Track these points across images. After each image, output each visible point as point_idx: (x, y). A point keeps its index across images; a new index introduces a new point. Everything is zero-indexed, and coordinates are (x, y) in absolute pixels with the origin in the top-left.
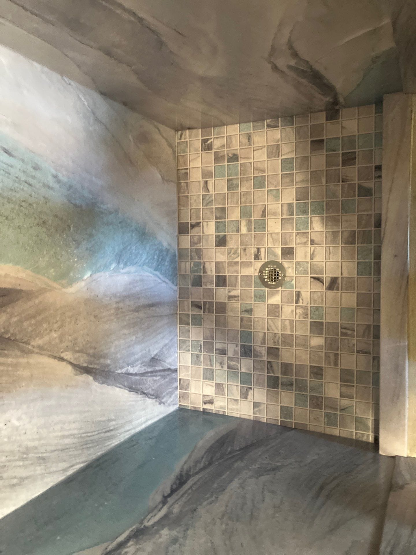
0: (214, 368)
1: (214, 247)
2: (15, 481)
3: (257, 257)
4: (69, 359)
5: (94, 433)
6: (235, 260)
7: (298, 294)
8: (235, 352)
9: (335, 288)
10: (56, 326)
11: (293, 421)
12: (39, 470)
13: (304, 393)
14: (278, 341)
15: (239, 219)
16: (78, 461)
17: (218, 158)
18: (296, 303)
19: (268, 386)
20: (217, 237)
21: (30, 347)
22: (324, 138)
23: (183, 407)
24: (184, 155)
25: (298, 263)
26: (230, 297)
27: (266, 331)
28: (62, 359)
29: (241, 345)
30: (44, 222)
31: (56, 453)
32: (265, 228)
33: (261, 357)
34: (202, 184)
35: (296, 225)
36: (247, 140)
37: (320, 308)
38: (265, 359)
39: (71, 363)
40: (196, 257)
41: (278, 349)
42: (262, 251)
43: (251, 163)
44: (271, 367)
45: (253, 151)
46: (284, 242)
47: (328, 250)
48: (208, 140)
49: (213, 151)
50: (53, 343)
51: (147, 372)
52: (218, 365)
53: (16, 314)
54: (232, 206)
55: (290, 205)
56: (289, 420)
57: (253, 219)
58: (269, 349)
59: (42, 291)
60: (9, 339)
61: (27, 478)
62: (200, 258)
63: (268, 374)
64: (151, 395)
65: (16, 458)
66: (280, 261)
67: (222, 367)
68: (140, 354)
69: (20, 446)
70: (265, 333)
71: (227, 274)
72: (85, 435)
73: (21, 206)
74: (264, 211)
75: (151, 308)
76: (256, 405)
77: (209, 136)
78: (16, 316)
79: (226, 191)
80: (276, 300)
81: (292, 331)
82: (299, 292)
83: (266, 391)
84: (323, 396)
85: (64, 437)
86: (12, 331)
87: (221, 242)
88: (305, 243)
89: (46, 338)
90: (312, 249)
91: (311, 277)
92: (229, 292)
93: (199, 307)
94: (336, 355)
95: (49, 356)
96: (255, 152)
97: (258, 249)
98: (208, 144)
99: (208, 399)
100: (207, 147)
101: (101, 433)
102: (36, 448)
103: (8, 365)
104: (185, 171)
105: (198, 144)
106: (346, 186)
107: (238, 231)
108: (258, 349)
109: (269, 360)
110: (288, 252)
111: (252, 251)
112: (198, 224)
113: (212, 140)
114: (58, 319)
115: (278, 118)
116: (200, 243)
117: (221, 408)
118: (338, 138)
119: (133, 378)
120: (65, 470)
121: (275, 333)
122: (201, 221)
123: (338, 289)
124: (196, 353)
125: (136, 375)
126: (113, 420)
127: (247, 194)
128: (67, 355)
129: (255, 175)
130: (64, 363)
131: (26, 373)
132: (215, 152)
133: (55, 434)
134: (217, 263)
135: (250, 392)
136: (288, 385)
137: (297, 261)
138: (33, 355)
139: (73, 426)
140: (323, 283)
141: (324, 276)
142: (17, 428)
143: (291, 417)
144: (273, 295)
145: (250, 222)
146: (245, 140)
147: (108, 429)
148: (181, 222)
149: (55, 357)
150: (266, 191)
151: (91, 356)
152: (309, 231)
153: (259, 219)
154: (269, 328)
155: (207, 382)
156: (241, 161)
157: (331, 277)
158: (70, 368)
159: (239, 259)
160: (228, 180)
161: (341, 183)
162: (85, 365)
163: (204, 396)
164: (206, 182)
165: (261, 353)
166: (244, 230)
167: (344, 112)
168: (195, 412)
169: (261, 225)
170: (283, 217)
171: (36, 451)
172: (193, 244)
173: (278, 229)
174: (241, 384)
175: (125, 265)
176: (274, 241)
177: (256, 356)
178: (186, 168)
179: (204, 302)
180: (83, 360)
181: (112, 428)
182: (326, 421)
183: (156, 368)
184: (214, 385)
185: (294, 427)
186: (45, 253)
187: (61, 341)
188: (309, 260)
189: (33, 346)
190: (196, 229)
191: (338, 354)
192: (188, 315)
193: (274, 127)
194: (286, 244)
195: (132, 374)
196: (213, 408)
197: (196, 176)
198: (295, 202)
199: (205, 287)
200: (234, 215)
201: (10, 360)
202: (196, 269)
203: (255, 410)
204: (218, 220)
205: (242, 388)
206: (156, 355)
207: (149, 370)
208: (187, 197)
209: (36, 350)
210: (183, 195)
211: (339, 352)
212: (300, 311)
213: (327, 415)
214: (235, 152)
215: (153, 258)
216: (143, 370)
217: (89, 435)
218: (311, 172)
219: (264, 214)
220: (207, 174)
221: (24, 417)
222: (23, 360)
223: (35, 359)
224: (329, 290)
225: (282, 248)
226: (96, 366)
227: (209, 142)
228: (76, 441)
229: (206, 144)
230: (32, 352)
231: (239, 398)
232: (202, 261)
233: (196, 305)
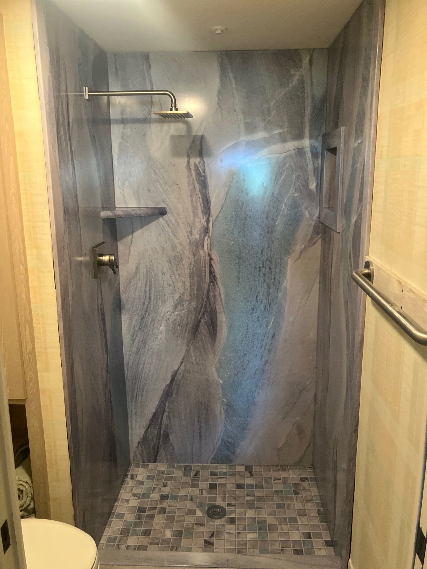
0: (155, 480)
1: (236, 483)
2: (135, 336)
3: (229, 505)
4: (181, 367)
5: (139, 384)
6: (227, 493)
7: (203, 525)
8: (164, 492)
9: (206, 544)
10: (198, 360)
11: (114, 519)
12: (134, 349)
13: (132, 526)
14: (170, 513)
15: (255, 496)
16: (129, 373)
17: (296, 485)
18: (196, 524)
19: (139, 507)
20: (244, 485)
21: (190, 345)
22: (312, 539)
23: (130, 465)
24: (297, 469)
25: (224, 525)
26: (202, 491)
27: (177, 507)
28: (181, 363)
29: (169, 495)
30: (245, 354)
31: (138, 359)
32: (249, 509)
33: (160, 504)
34: (279, 477)
35: (251, 525)
36: (308, 499)
37: (191, 536)
38: (158, 506)
39: (178, 369)
40: (229, 474)
41: (165, 513)
42: (234, 508)
43: (294, 501)
44: (153, 509)
45: (302, 503)
46: (239, 519)
47: (233, 541)
48: (308, 480)
49: (300, 483)
50: (190, 358)
51: (161, 431)
52: (156, 483)
53: (206, 338)
54: (264, 493)
55: (265, 521)
56: (115, 517)
57: (255, 503)
58: (165, 509)
59: (214, 352)
60: (196, 334)
61: (134, 343)
62: (229, 475)
63: (147, 508)
64: (146, 433)
65: (144, 338)
66: (226, 516)
67: (155, 485)
68: (173, 423)
69: (149, 339)
70: (176, 507)
71: (217, 489)
72: (140, 378)
73: (252, 342)
74: (261, 508)
75: (198, 434)
76: (127, 501)
77: (310, 481)
78: (205, 338)
79: (274, 489)
80: (199, 513)
81: (176, 521)
82: (204, 525)
83: (136, 506)
84: (129, 536)
85: (144, 364)
86: (199, 336)
87: (240, 487)
88: (238, 529)
89: (193, 354)
90: (235, 533)
91: (214, 532)
92: (205, 490)
93: (196, 475)
94: (158, 544)
95: (184, 356)
96: (301, 504)
97: (234, 506)
98: (305, 480)
99: (134, 477)
100: (303, 480)
101: (137, 390)
102: (145, 348)
103: (185, 334)
104: (287, 469)
105: (305, 475)
106: (279, 551)
107: (247, 495)
108: (165, 503)
109: (157, 509)
110: (232, 521)
111: (233, 503)
112: (252, 475)
113: (308, 482)
114: (201, 361)
115: (324, 515)
116: (240, 476)
117: (127, 483)
118: (312, 546)
119: (160, 417)
120: (128, 364)
121: (175, 512)
122: (254, 477)
123: (205, 546)
124: (165, 473)
125: (162, 419)
126: (141, 399)
127: (272, 499)
128: (183, 366)
129: (285, 504)
130: (179, 365)
131: (179, 343)
132: (300, 484)
133: (147, 359)
134: (225, 484)
135: (136, 498)
136: (139, 517)
137: (226, 525)
138: (187, 347)
139: (147, 370)
140: (210, 538)
141: (215, 539)
142: (157, 338)
143: (116, 518)
144: (203, 512)
145: (254, 501)
146: (308, 498)
147: (138, 395)
148: (253, 467)
149: (183, 359)
150: (274, 509)
151: (179, 383)
152: (247, 531)
153: (255, 506)
154: (179, 509)
155: (146, 477)
156: (294, 497)
157: (213, 542)
158: (176, 368)
159: (227, 495)
160: (281, 491)
161: (281, 548)
162: (176, 379)
163: (137, 475)
164: (280, 479)
165: (163, 504)
166: (248, 498)
167: (331, 549)
168: (127, 470)
169: (251, 507)
170: (257, 518)
171: (143, 347)
172: (239, 473)
173: (247, 516)
174: (142, 493)
175: (226, 411)
176: (241, 514)
177: (161, 502)
178: (289, 469)
179: (199, 477)
180: (178, 377)
181: (137, 397)
182: (111, 536)
183: (161, 439)
184: (143, 480)
185: (109, 519)
186: (231, 354)
187: (190, 363)
188: (226, 531)
189: (190, 347)
190: (249, 474)
191: (159, 544)
192: (191, 469)
193: (318, 513)
194: (237, 520)
195: (163, 415)
196: (128, 479)
197: (283, 474)
198: (267, 524)
199: (209, 478)
200: (258, 493)
201: (186, 334)
202: (222, 473)
203: (124, 500)
204: (254, 486)
205: (140, 494)
206: (170, 440)
207: (162, 432)
208: (270, 470)
209: (188, 348)
210: (271, 468)
211: (160, 545)
212: (190, 525)
213: (115, 538)
214: (300, 493)
215: (230, 437)
216: (163, 426)
217: (140, 380)
218: (288, 532)
219: (258, 508)
220: (285, 480)
221: (161, 341)
222: (185, 342)
223: (184, 347)
224: (205, 541)
225: (235, 518)
226: (173, 386)
227: (306, 481)
228: (140, 372)
229: (305, 479)
230: (188, 346)
231: (133, 492)
232: (227, 477)
233: (197, 473)
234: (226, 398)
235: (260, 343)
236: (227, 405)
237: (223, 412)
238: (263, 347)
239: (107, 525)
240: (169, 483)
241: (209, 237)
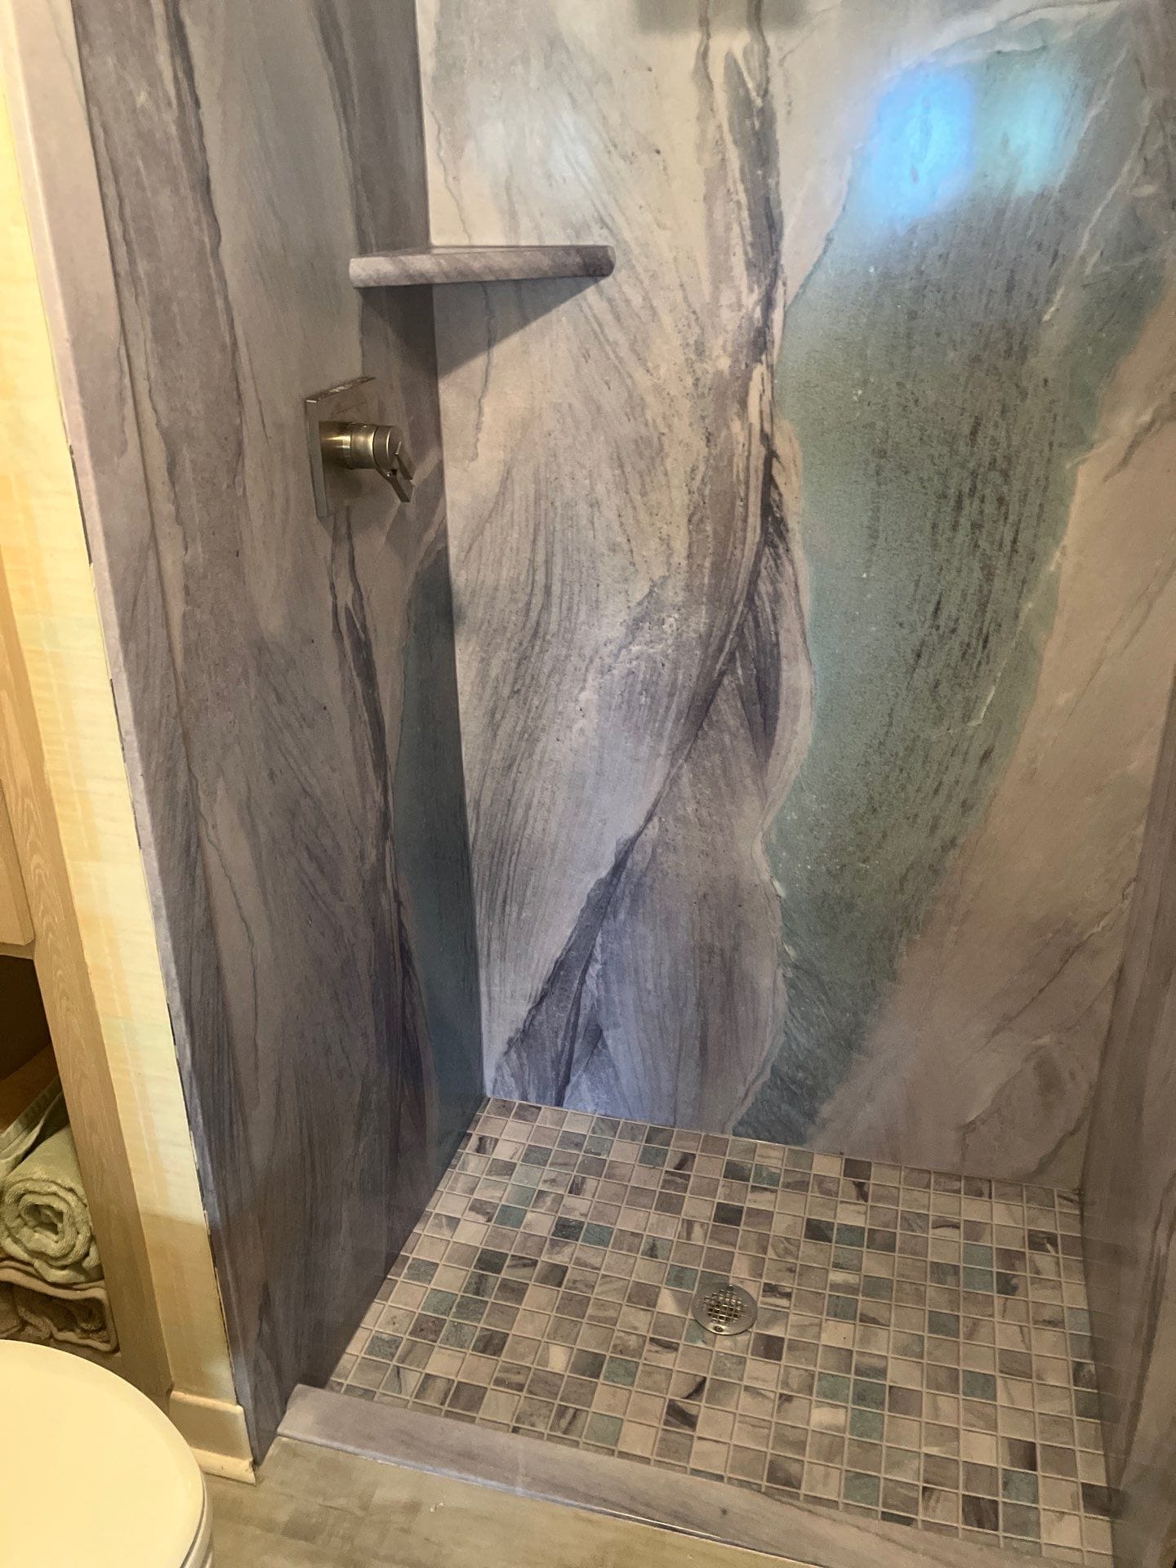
0: (547, 1167)
1: (807, 1216)
2: (498, 716)
3: (770, 1290)
4: (646, 831)
5: (512, 868)
6: (770, 1247)
7: (671, 1347)
8: (571, 1210)
9: (671, 1419)
10: (704, 812)
11: (401, 1279)
12: (497, 757)
13: (454, 1310)
14: (575, 1289)
15: (863, 1272)
16: (481, 830)
17: (1009, 1257)
18: (652, 1340)
19: (484, 1252)
20: (830, 1225)
21: (681, 761)
22: (1039, 1473)
23: (483, 1105)
24: (1022, 1196)
25: (742, 1361)
26: (689, 1224)
27: (602, 1272)
28: (649, 819)
29: (582, 1223)
30: (875, 810)
31: (510, 789)
32: (835, 1316)
33: (550, 1252)
34: (955, 1219)
35: (833, 1376)
36: (1047, 1318)
37: (630, 1379)
38: (544, 1258)
39: (639, 834)
40: (789, 1180)
41: (560, 1285)
42: (784, 1302)
43: (992, 1316)
44: (525, 1265)
45: (1020, 1326)
46: (794, 1346)
47: (763, 1424)
48: (1055, 1245)
49: (1027, 1251)
50: (679, 804)
51: (577, 1015)
52: (553, 1176)
53: (735, 743)
54: (896, 1266)
55: (882, 1373)
56: (405, 1271)
57: (860, 1297)
58: (564, 1270)
59: (764, 793)
60: (700, 727)
61: (495, 735)
62: (787, 1185)
63: (509, 1257)
64: (534, 1017)
65: (529, 722)
66: (754, 1330)
67: (545, 1181)
68: (617, 999)
69: (543, 730)
70: (599, 1269)
71: (742, 1227)
72: (516, 850)
73: (901, 770)
74: (874, 1321)
75: (697, 1043)
76: (453, 1223)
77: (1063, 1248)
78: (732, 743)
79: (930, 1259)
80: (667, 1303)
81: (592, 1318)
82: (676, 1350)
83: (478, 1245)
84: (438, 1343)
85: (529, 807)
86: (711, 733)
87: (817, 1231)
88: (786, 1384)
89: (687, 792)
90: (772, 1395)
91: (705, 1379)
92: (702, 1225)
93: (680, 1166)
94: (520, 1387)
95: (660, 793)
96: (1018, 1329)
97: (788, 1296)
98: (1044, 1244)
99: (488, 1146)
100: (1037, 1241)
101: (508, 884)
102: (530, 756)
103: (663, 722)
104: (986, 1192)
105: (1046, 1226)
106: (913, 1494)
107: (837, 1266)
108: (568, 1250)
109: (539, 1264)
110: (771, 1348)
111: (786, 1284)
112: (863, 1195)
113: (1053, 1253)
114: (714, 818)
115: (1098, 1388)
116: (822, 1192)
117: (464, 1163)
118: (1036, 1500)
119: (578, 974)
120: (478, 803)
121: (593, 1287)
122: (870, 1203)
123: (667, 1423)
124: (586, 1143)
125: (582, 982)
126: (519, 913)
127: (920, 1297)
128: (654, 828)
129: (961, 1319)
130: (642, 823)
131: (644, 751)
132: (1024, 1253)
133: (537, 793)
134: (769, 1215)
135: (482, 1219)
136: (478, 1286)
137: (748, 1361)
138: (668, 766)
139: (539, 826)
140: (687, 1398)
141: (703, 1403)
142: (570, 727)
143: (411, 1276)
144: (682, 1301)
145: (854, 1290)
146: (1047, 1314)
147: (508, 902)
148: (873, 1169)
149: (655, 805)
150: (921, 1333)
151: (640, 878)
152: (814, 1398)
153: (856, 1311)
154: (609, 1279)
155: (522, 1151)
156: (998, 1300)
157: (697, 1417)
158: (631, 832)
159: (771, 1254)
160: (956, 1269)
161: (922, 1484)
162: (629, 865)
163: (497, 1141)
164: (956, 1226)
165: (558, 1253)
166: (836, 1277)
167: (1102, 1524)
168: (470, 1120)
169: (842, 1310)
170: (854, 1355)
171: (526, 755)
172: (821, 1180)
173: (826, 1339)
174: (503, 1206)
176: (802, 1328)
177: (554, 1243)
178: (993, 1194)
179: (689, 1176)
180: (638, 859)
181: (508, 907)
182: (384, 1336)
183: (580, 1040)
184: (513, 1161)
185: (389, 1276)
186: (824, 806)
187: (677, 819)
188: (745, 1382)
189: (681, 767)
190: (853, 1191)
191: (521, 1390)
192: (668, 1145)
193: (1074, 1375)
194: (789, 1348)
195: (585, 971)
196: (467, 1151)
197: (972, 1210)
198: (888, 1383)
199: (721, 1183)
200: (874, 1265)
201: (669, 725)
202: (764, 1175)
203: (444, 1220)
204: (866, 1234)
205: (495, 1206)
206: (605, 1046)
207: (581, 1020)
208: (928, 1186)
209: (674, 771)
210: (932, 1180)
211: (524, 1394)
212: (633, 1342)
213: (394, 1342)
214: (1021, 1289)
215: (799, 1067)
216: (586, 1002)
217: (514, 857)
218: (957, 1429)
219: (865, 1319)
220: (974, 1230)
221: (582, 740)
222: (663, 750)
223: (661, 766)
224: (669, 1406)
225: (782, 1339)
226: (621, 885)
227: (1049, 1247)
228: (514, 829)
229: (1045, 1240)
230: (672, 766)
231: (475, 1196)
232: (780, 1188)
233: (685, 1161)
234: (795, 945)
235: (932, 776)
236: (796, 967)
237: (781, 985)
238: (943, 792)
239: (379, 1295)
240: (591, 1183)
241: (770, 367)
